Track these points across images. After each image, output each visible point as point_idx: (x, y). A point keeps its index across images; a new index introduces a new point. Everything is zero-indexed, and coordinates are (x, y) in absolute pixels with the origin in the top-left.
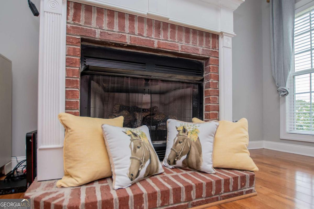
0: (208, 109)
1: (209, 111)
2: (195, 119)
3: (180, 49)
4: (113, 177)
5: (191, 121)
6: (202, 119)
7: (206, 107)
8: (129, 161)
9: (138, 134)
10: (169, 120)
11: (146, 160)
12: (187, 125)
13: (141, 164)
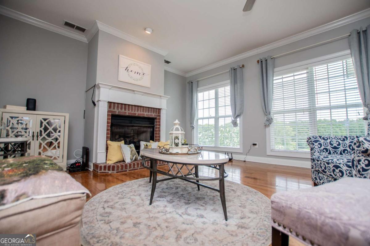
0: (156, 137)
1: (156, 138)
2: (151, 141)
3: (146, 115)
4: (125, 160)
5: (149, 142)
6: (154, 141)
7: (155, 136)
8: (130, 155)
9: (132, 147)
10: (141, 142)
11: (135, 155)
12: (148, 144)
13: (133, 156)
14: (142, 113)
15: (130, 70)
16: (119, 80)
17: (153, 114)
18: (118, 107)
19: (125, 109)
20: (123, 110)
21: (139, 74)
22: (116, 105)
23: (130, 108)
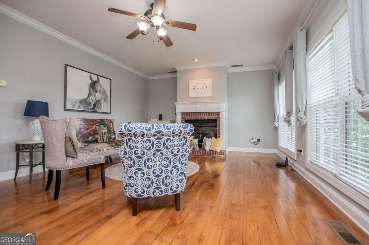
14: (204, 117)
15: (196, 88)
16: (189, 97)
17: (213, 117)
18: (187, 115)
19: (192, 116)
20: (190, 116)
21: (203, 89)
22: (186, 114)
23: (195, 115)
